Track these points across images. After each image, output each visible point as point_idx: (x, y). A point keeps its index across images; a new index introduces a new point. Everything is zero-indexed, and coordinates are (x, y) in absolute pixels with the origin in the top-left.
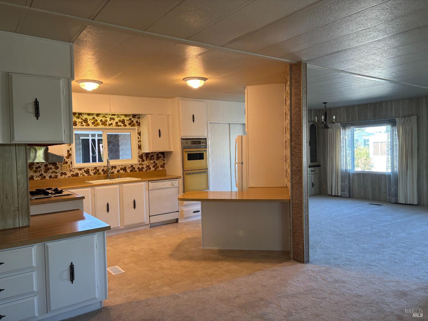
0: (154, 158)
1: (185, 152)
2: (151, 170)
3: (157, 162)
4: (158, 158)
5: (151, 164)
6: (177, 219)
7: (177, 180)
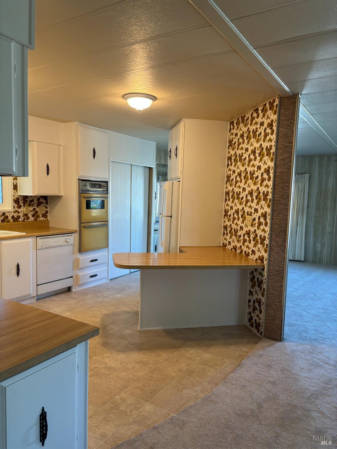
0: (34, 203)
1: (83, 198)
2: (30, 220)
3: (37, 209)
4: (39, 204)
5: (30, 212)
6: (69, 287)
7: (72, 235)
